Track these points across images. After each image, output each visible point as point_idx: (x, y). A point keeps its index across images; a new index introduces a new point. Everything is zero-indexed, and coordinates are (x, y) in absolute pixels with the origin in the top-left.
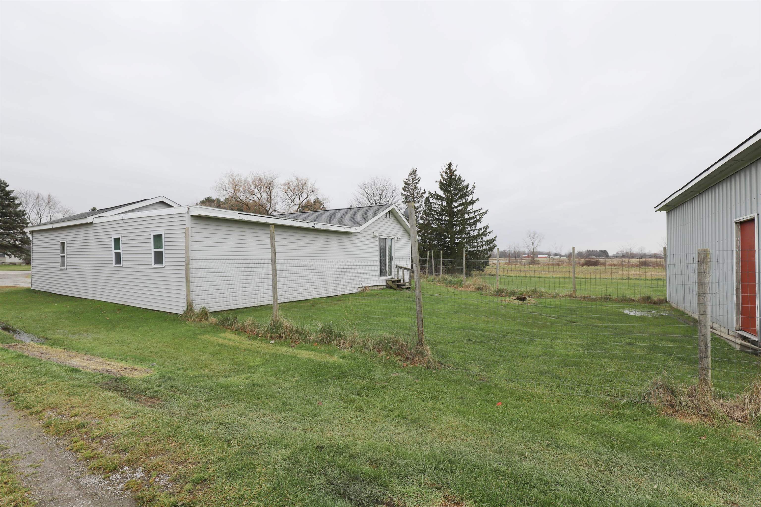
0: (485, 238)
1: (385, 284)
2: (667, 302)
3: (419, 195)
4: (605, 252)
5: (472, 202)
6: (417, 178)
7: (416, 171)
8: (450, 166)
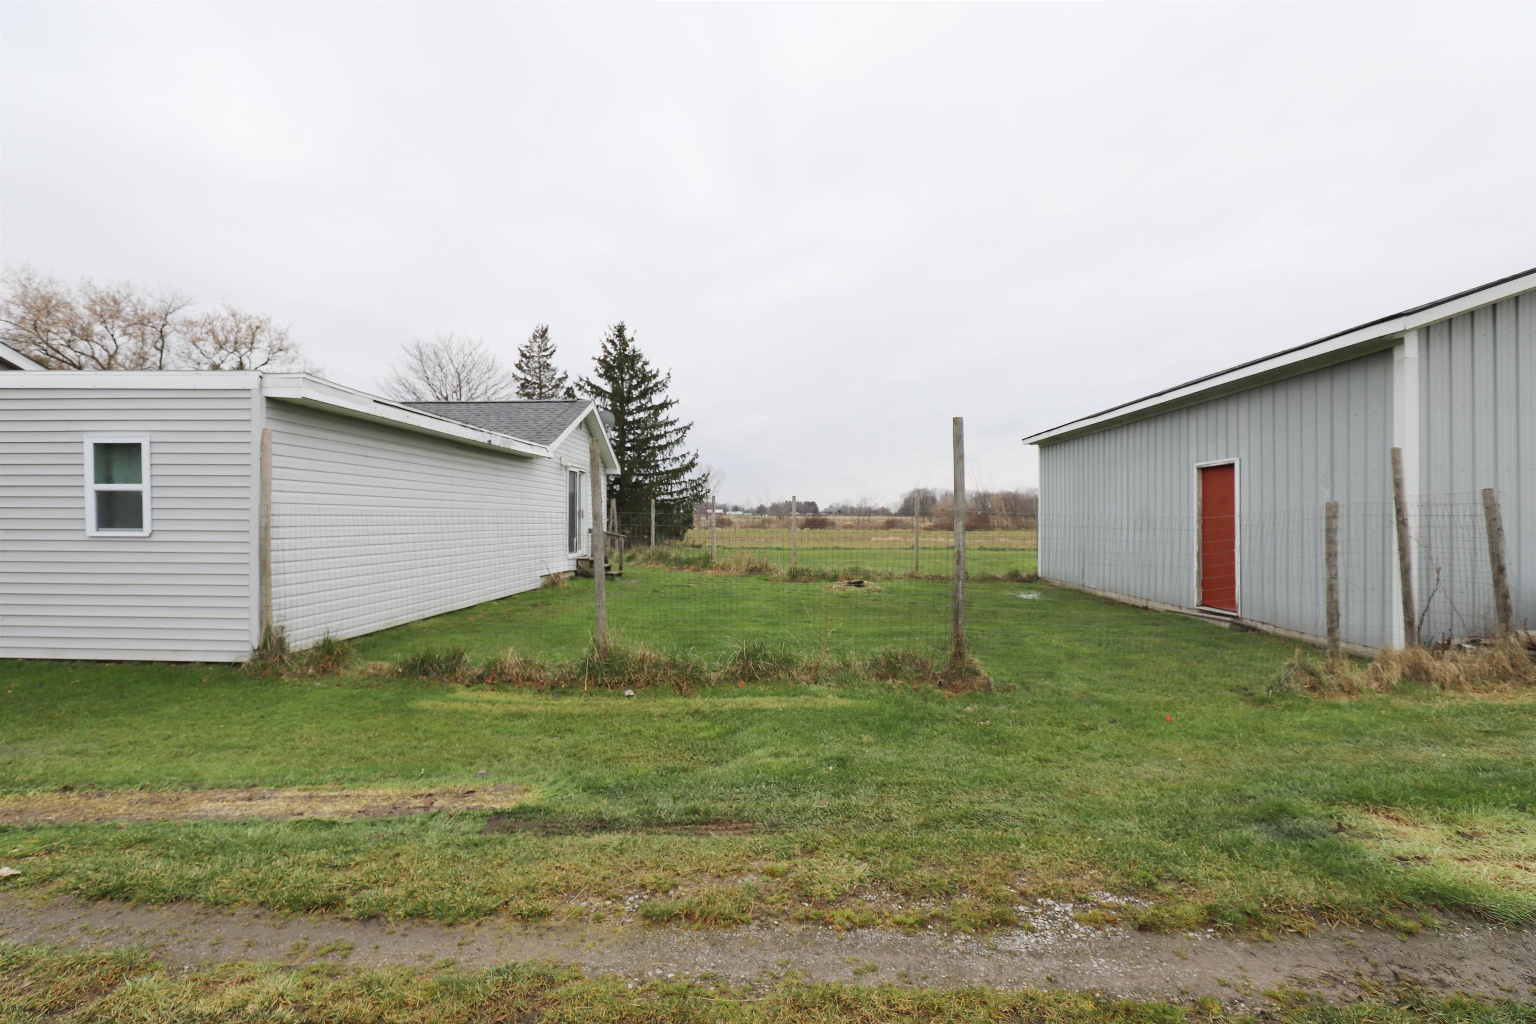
0: (688, 476)
1: (575, 569)
2: (1038, 578)
3: (554, 383)
4: (813, 505)
5: (665, 406)
6: (549, 345)
7: (546, 331)
8: (621, 330)
